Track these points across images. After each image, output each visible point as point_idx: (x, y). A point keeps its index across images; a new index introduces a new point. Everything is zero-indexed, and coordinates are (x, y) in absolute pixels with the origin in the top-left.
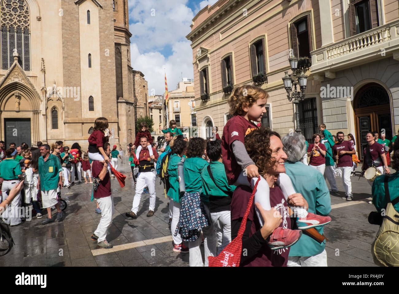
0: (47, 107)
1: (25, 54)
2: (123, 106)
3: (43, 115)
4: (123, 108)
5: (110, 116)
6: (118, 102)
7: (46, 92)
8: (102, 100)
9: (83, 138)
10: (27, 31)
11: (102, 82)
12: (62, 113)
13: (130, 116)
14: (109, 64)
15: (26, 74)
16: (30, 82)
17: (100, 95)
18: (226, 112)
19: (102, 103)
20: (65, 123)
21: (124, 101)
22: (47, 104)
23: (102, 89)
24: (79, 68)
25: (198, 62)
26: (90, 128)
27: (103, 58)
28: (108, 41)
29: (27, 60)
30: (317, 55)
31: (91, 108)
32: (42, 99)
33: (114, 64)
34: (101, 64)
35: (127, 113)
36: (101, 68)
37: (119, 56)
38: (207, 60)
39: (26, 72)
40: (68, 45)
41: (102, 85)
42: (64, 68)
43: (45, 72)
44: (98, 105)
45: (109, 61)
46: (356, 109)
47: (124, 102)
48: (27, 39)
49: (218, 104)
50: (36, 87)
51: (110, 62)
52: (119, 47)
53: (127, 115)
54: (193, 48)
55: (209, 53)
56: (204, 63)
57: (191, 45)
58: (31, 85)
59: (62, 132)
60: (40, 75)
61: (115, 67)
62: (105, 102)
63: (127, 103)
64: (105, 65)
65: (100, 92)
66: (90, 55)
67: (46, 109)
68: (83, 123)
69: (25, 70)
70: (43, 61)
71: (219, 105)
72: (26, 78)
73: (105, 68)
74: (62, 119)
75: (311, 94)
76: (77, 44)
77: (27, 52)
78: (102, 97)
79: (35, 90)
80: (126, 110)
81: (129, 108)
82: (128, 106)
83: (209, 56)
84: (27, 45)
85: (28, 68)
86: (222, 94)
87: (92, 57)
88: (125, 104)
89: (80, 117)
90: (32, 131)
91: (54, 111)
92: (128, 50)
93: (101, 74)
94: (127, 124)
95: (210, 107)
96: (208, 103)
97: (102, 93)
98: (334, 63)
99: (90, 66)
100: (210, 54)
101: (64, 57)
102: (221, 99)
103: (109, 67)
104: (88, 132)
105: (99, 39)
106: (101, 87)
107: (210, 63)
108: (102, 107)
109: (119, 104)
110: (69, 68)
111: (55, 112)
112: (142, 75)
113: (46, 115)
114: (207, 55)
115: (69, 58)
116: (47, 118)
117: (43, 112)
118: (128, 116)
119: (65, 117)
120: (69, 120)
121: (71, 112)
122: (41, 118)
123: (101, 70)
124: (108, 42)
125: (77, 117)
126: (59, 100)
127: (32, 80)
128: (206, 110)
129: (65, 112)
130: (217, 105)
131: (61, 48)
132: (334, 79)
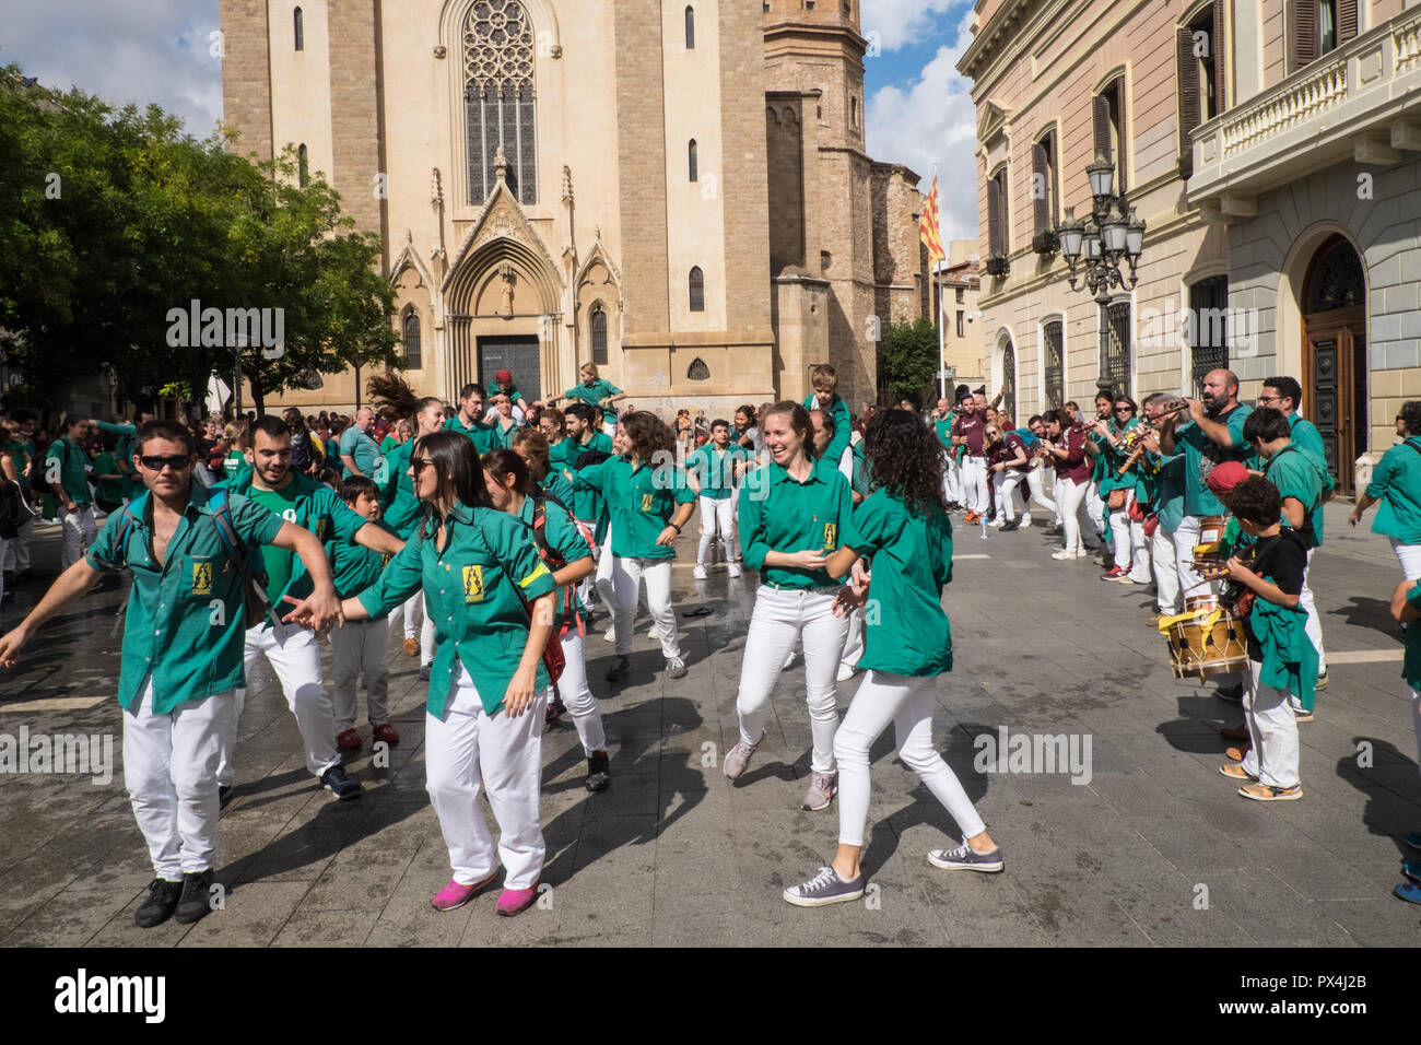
0: (579, 304)
1: (523, 157)
2: (792, 293)
3: (568, 326)
4: (792, 299)
5: (750, 327)
6: (774, 283)
7: (575, 260)
8: (727, 278)
9: (671, 392)
10: (527, 92)
11: (727, 222)
12: (618, 320)
13: (815, 323)
14: (746, 166)
15: (525, 213)
16: (535, 235)
17: (722, 264)
18: (1043, 315)
19: (728, 288)
20: (624, 348)
21: (796, 277)
22: (577, 296)
23: (728, 244)
24: (663, 187)
25: (985, 151)
26: (691, 361)
27: (731, 149)
28: (748, 95)
29: (530, 174)
30: (1204, 142)
31: (697, 304)
32: (565, 280)
33: (765, 166)
34: (725, 169)
35: (804, 314)
36: (726, 181)
37: (793, 134)
38: (1004, 145)
39: (524, 209)
40: (631, 121)
41: (728, 233)
42: (621, 189)
43: (572, 204)
44: (715, 293)
45: (749, 156)
46: (1310, 316)
47: (796, 282)
48: (528, 113)
49: (1026, 288)
50: (550, 250)
51: (752, 161)
52: (793, 105)
53: (805, 322)
54: (977, 103)
55: (1008, 120)
56: (1000, 154)
57: (972, 93)
58: (538, 242)
59: (618, 374)
60: (561, 214)
61: (766, 176)
62: (734, 285)
63: (806, 284)
64: (736, 171)
65: (722, 255)
66: (692, 143)
67: (576, 310)
68: (672, 348)
69: (525, 203)
70: (568, 173)
71: (1030, 291)
72: (526, 224)
73: (738, 180)
74: (618, 335)
75: (1217, 265)
76: (657, 114)
77: (529, 152)
78: (727, 269)
79: (547, 256)
80: (803, 305)
81: (814, 298)
82: (810, 293)
83: (1007, 130)
84: (528, 132)
85: (530, 198)
86: (1035, 257)
87: (699, 148)
88: (799, 286)
89: (663, 331)
90: (542, 370)
91: (597, 314)
92: (854, 100)
93: (725, 199)
94: (805, 349)
95: (1010, 299)
96: (1007, 285)
97: (727, 258)
98: (1232, 171)
99: (693, 176)
100: (1011, 123)
101: (620, 157)
102: (1034, 271)
103: (749, 176)
104: (685, 373)
105: (719, 92)
106: (726, 239)
107: (1010, 153)
108: (728, 297)
109: (781, 288)
110: (635, 189)
111: (599, 316)
112: (911, 177)
113: (575, 327)
114: (1001, 130)
115: (637, 158)
116: (577, 334)
117: (568, 318)
118: (807, 322)
119: (626, 330)
120: (635, 339)
121: (641, 315)
122: (565, 335)
123: (724, 188)
124: (746, 99)
125: (656, 330)
126: (608, 281)
127: (538, 229)
128: (1002, 305)
129: (626, 317)
130: (1024, 293)
131: (615, 132)
132: (1254, 219)
